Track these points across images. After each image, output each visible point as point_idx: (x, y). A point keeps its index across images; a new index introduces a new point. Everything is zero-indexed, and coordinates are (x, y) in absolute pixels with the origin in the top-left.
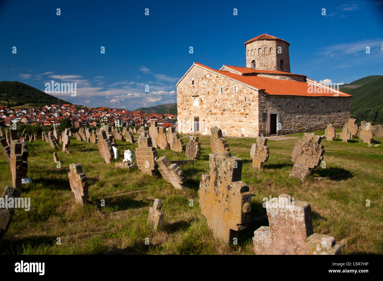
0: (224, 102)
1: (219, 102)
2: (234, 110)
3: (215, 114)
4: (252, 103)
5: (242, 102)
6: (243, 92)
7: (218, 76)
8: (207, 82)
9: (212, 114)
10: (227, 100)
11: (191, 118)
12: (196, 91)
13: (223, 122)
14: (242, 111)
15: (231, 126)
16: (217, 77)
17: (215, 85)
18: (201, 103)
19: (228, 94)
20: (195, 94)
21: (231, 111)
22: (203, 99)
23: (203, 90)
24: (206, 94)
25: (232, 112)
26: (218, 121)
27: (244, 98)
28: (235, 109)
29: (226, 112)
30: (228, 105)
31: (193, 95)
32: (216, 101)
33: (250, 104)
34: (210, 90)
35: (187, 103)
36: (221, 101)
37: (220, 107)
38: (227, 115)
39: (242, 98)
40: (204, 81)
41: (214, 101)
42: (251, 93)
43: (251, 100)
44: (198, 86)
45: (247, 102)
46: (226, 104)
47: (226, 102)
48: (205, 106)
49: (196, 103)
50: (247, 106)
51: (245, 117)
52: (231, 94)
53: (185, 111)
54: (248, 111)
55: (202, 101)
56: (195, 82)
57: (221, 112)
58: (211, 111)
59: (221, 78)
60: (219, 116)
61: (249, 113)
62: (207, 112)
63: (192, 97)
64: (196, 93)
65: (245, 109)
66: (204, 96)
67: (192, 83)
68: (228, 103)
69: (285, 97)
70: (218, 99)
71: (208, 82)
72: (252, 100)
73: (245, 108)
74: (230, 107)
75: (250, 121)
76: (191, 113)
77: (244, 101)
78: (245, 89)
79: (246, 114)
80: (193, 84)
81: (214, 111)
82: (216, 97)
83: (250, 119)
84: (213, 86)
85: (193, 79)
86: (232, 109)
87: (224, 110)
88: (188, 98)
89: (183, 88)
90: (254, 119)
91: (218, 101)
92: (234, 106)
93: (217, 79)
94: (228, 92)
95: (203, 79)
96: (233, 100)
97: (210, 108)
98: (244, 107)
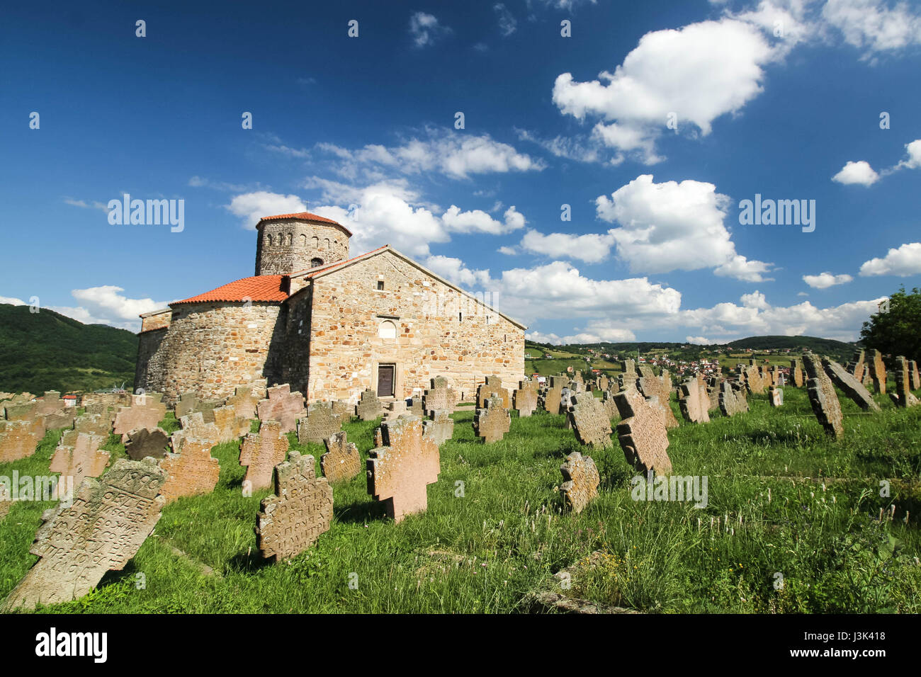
0: (465, 338)
1: (453, 337)
2: (485, 355)
3: (444, 358)
4: (516, 346)
5: (499, 342)
6: (501, 328)
7: (452, 290)
9: (435, 359)
10: (472, 335)
11: (369, 366)
12: (390, 306)
13: (462, 374)
14: (500, 356)
15: (478, 381)
16: (450, 291)
18: (404, 333)
19: (474, 326)
20: (388, 313)
21: (479, 356)
22: (410, 326)
23: (413, 308)
24: (420, 317)
25: (482, 358)
26: (451, 371)
27: (502, 337)
28: (487, 351)
29: (470, 356)
30: (474, 344)
31: (380, 313)
32: (448, 334)
33: (512, 347)
35: (357, 328)
36: (458, 336)
37: (457, 347)
38: (470, 361)
39: (499, 336)
40: (414, 289)
41: (444, 334)
42: (514, 331)
43: (513, 341)
44: (399, 298)
45: (507, 342)
46: (468, 341)
47: (469, 339)
48: (416, 341)
49: (387, 332)
50: (507, 349)
51: (505, 366)
52: (480, 326)
53: (347, 346)
54: (508, 357)
55: (407, 330)
56: (385, 286)
57: (457, 356)
58: (433, 353)
60: (454, 364)
62: (423, 353)
63: (377, 316)
64: (391, 310)
65: (504, 354)
66: (415, 321)
68: (473, 341)
70: (451, 332)
72: (516, 342)
73: (504, 352)
74: (477, 348)
75: (513, 372)
76: (369, 352)
77: (503, 341)
78: (504, 323)
79: (506, 362)
80: (379, 288)
81: (441, 352)
82: (448, 327)
83: (512, 370)
85: (381, 278)
86: (481, 352)
87: (465, 353)
88: (362, 318)
89: (340, 290)
90: (517, 369)
91: (451, 334)
92: (485, 347)
94: (474, 322)
95: (411, 285)
96: (484, 336)
97: (430, 346)
98: (503, 350)
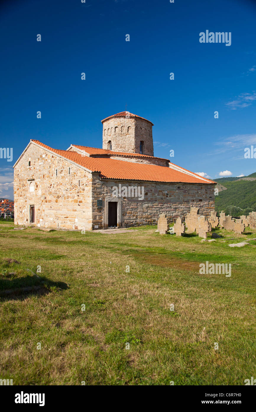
0: (58, 187)
1: (53, 187)
2: (68, 197)
3: (50, 201)
4: (86, 188)
5: (76, 186)
6: (77, 175)
7: (53, 155)
8: (42, 163)
9: (46, 202)
10: (61, 184)
11: (26, 207)
12: (32, 174)
13: (58, 211)
14: (76, 198)
15: (65, 216)
16: (53, 157)
17: (50, 167)
18: (36, 188)
19: (63, 177)
20: (31, 178)
22: (38, 183)
23: (39, 173)
24: (41, 178)
25: (66, 199)
26: (52, 210)
27: (77, 182)
28: (69, 195)
29: (60, 199)
30: (62, 191)
31: (29, 178)
32: (51, 185)
33: (84, 190)
34: (46, 172)
35: (23, 188)
36: (55, 186)
37: (55, 193)
38: (61, 202)
39: (75, 182)
40: (40, 161)
41: (49, 186)
42: (85, 176)
43: (85, 184)
44: (34, 168)
45: (81, 186)
46: (60, 189)
47: (60, 187)
48: (40, 192)
49: (32, 188)
50: (80, 192)
51: (79, 205)
52: (65, 177)
53: (21, 197)
54: (81, 198)
55: (37, 186)
56: (31, 163)
57: (55, 199)
58: (45, 198)
59: (56, 158)
60: (53, 203)
61: (83, 201)
62: (42, 199)
63: (29, 180)
64: (32, 176)
65: (78, 196)
66: (40, 180)
67: (28, 164)
68: (62, 188)
69: (128, 182)
70: (52, 184)
71: (44, 163)
72: (86, 185)
73: (78, 194)
74: (64, 192)
75: (84, 210)
76: (27, 200)
77: (78, 185)
78: (79, 171)
79: (80, 202)
80: (30, 165)
81: (49, 198)
82: (51, 181)
83: (83, 208)
84: (49, 167)
85: (30, 159)
86: (66, 196)
87: (58, 197)
88: (25, 182)
89: (20, 170)
90: (87, 208)
92: (68, 191)
93: (53, 159)
94: (63, 174)
95: (39, 159)
96: (67, 184)
97: (45, 194)
98: (78, 192)
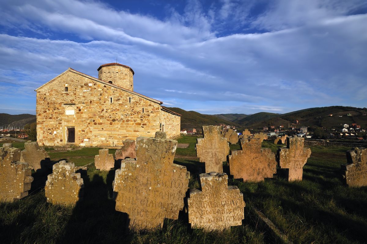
0: (113, 112)
1: (106, 112)
2: (128, 121)
3: (101, 124)
5: (138, 113)
6: (140, 104)
7: (106, 85)
8: (89, 91)
9: (95, 124)
10: (118, 110)
11: (61, 128)
12: (71, 99)
13: (113, 132)
14: (139, 121)
15: (123, 136)
16: (105, 86)
17: (101, 95)
18: (78, 112)
19: (120, 104)
21: (123, 121)
22: (81, 108)
23: (83, 98)
24: (87, 103)
25: (125, 122)
26: (104, 131)
27: (141, 109)
28: (129, 119)
29: (116, 122)
30: (120, 115)
31: (65, 103)
32: (103, 110)
33: (149, 115)
34: (95, 99)
35: (55, 111)
36: (109, 111)
37: (108, 117)
38: (117, 125)
39: (139, 109)
40: (84, 88)
41: (100, 110)
42: (150, 105)
43: (150, 112)
44: (75, 94)
45: (145, 113)
46: (116, 114)
47: (117, 112)
48: (84, 116)
49: (70, 111)
50: (144, 117)
51: (142, 127)
52: (124, 104)
53: (51, 120)
54: (145, 122)
55: (80, 110)
56: (69, 89)
57: (109, 122)
58: (94, 121)
59: (110, 88)
60: (106, 126)
61: (148, 124)
62: (88, 121)
63: (65, 104)
64: (71, 101)
65: (142, 120)
66: (84, 105)
67: (64, 89)
68: (119, 113)
71: (91, 90)
72: (152, 112)
73: (142, 119)
74: (122, 117)
75: (149, 131)
76: (61, 122)
77: (141, 112)
78: (142, 101)
79: (143, 125)
80: (66, 91)
81: (99, 121)
82: (103, 107)
83: (148, 129)
84: (99, 95)
85: (66, 85)
86: (125, 119)
87: (114, 120)
88: (57, 106)
89: (48, 94)
90: (153, 129)
91: (105, 110)
92: (127, 116)
93: (105, 88)
94: (121, 102)
95: (82, 87)
96: (127, 110)
97: (92, 117)
98: (141, 117)
